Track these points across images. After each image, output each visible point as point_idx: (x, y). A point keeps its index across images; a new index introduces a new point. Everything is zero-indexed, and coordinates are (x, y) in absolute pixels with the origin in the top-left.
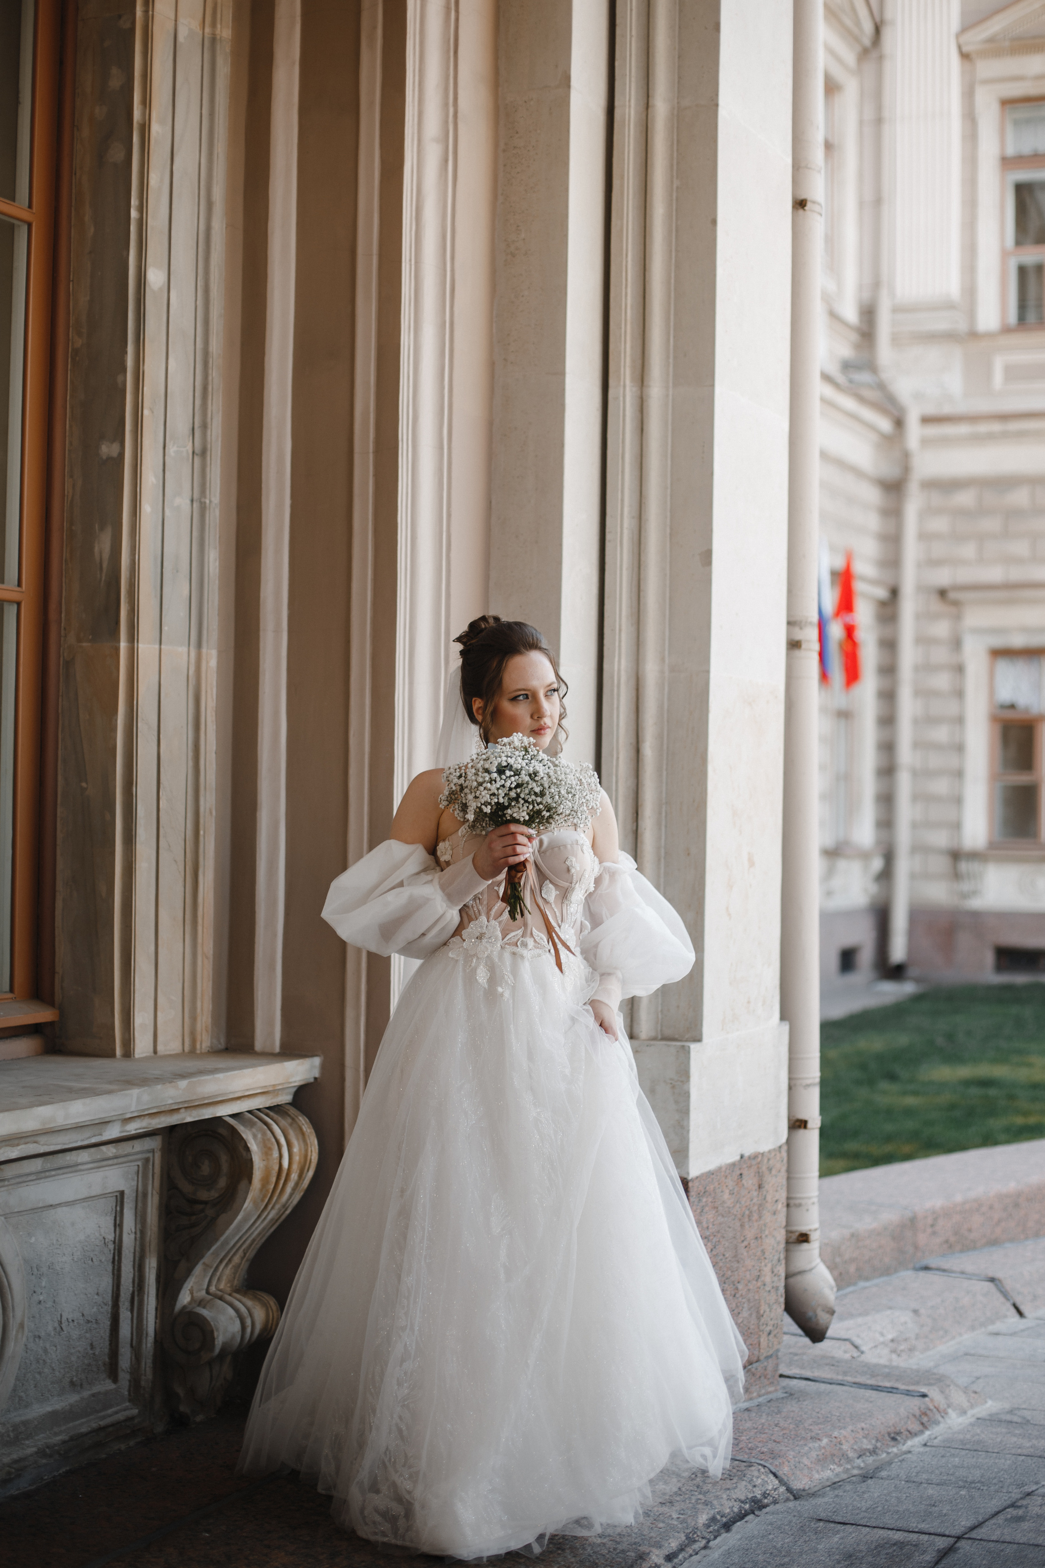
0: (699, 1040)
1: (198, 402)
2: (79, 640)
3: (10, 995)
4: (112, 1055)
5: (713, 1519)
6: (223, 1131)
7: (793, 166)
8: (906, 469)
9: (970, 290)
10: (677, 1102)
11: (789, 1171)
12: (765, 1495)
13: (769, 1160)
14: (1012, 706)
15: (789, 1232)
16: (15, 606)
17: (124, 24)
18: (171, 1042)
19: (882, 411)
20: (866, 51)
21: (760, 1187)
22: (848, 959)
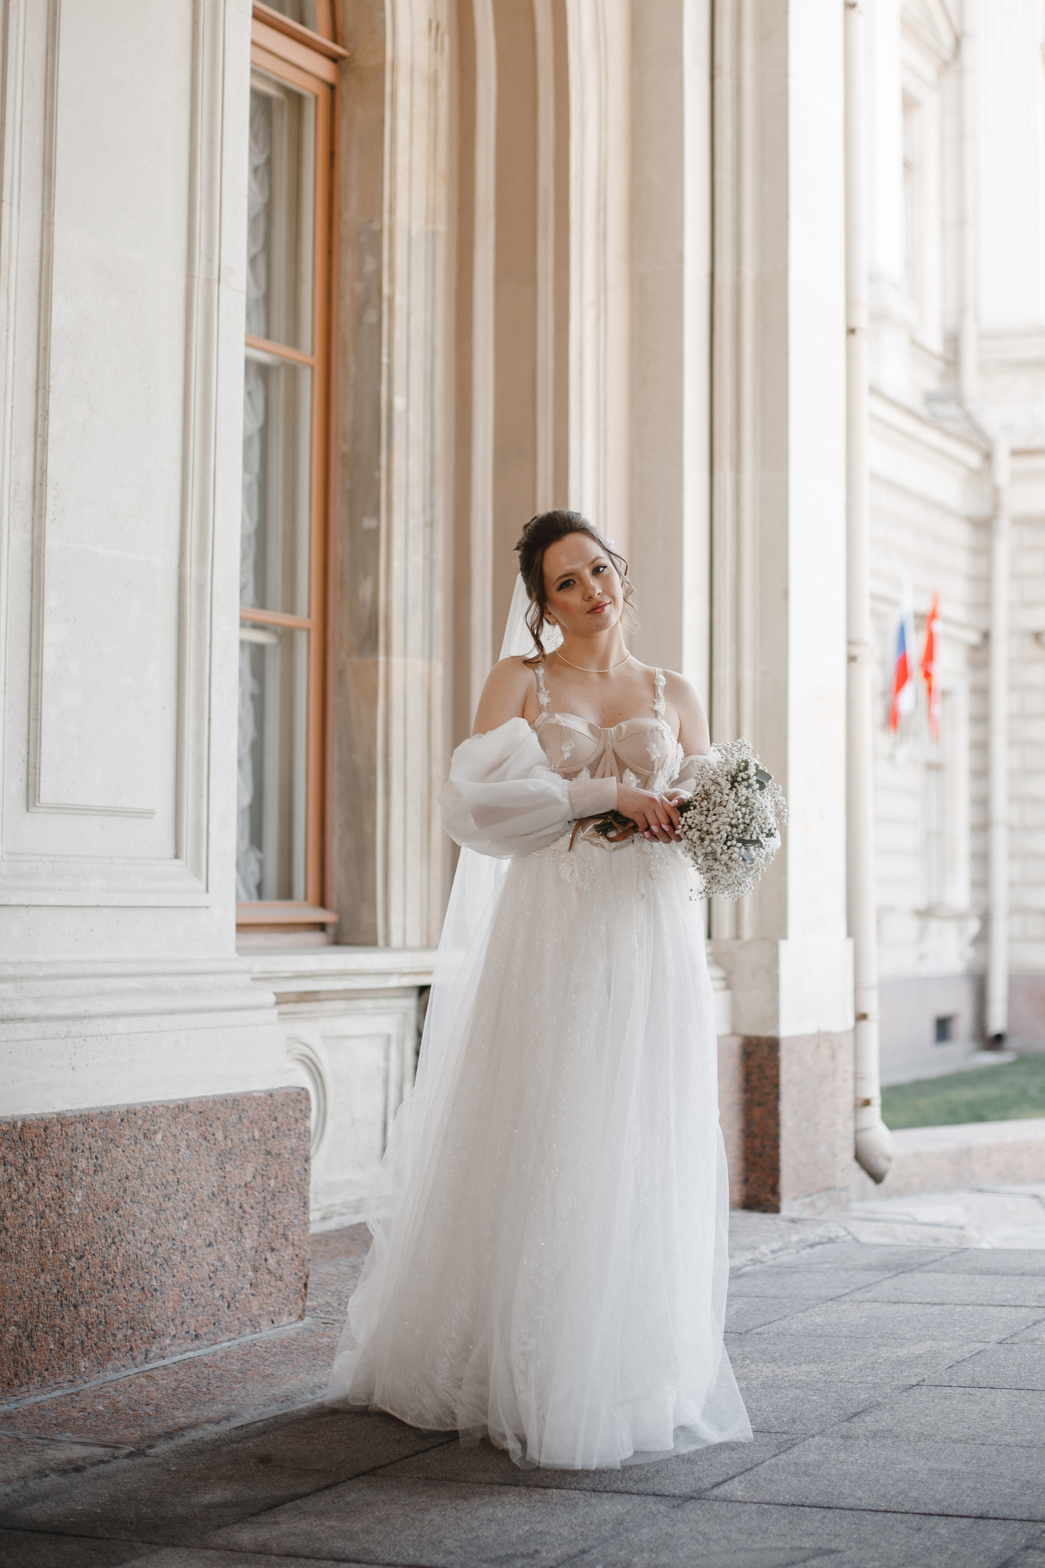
0: (785, 937)
2: (349, 655)
3: (305, 903)
4: (376, 944)
5: (801, 1241)
7: (847, 304)
8: (996, 506)
10: (770, 982)
11: (855, 1051)
12: (837, 1237)
13: (839, 1039)
15: (856, 1099)
16: (306, 632)
17: (375, 226)
18: (414, 939)
19: (970, 444)
20: (945, 64)
21: (833, 1057)
22: (943, 1028)
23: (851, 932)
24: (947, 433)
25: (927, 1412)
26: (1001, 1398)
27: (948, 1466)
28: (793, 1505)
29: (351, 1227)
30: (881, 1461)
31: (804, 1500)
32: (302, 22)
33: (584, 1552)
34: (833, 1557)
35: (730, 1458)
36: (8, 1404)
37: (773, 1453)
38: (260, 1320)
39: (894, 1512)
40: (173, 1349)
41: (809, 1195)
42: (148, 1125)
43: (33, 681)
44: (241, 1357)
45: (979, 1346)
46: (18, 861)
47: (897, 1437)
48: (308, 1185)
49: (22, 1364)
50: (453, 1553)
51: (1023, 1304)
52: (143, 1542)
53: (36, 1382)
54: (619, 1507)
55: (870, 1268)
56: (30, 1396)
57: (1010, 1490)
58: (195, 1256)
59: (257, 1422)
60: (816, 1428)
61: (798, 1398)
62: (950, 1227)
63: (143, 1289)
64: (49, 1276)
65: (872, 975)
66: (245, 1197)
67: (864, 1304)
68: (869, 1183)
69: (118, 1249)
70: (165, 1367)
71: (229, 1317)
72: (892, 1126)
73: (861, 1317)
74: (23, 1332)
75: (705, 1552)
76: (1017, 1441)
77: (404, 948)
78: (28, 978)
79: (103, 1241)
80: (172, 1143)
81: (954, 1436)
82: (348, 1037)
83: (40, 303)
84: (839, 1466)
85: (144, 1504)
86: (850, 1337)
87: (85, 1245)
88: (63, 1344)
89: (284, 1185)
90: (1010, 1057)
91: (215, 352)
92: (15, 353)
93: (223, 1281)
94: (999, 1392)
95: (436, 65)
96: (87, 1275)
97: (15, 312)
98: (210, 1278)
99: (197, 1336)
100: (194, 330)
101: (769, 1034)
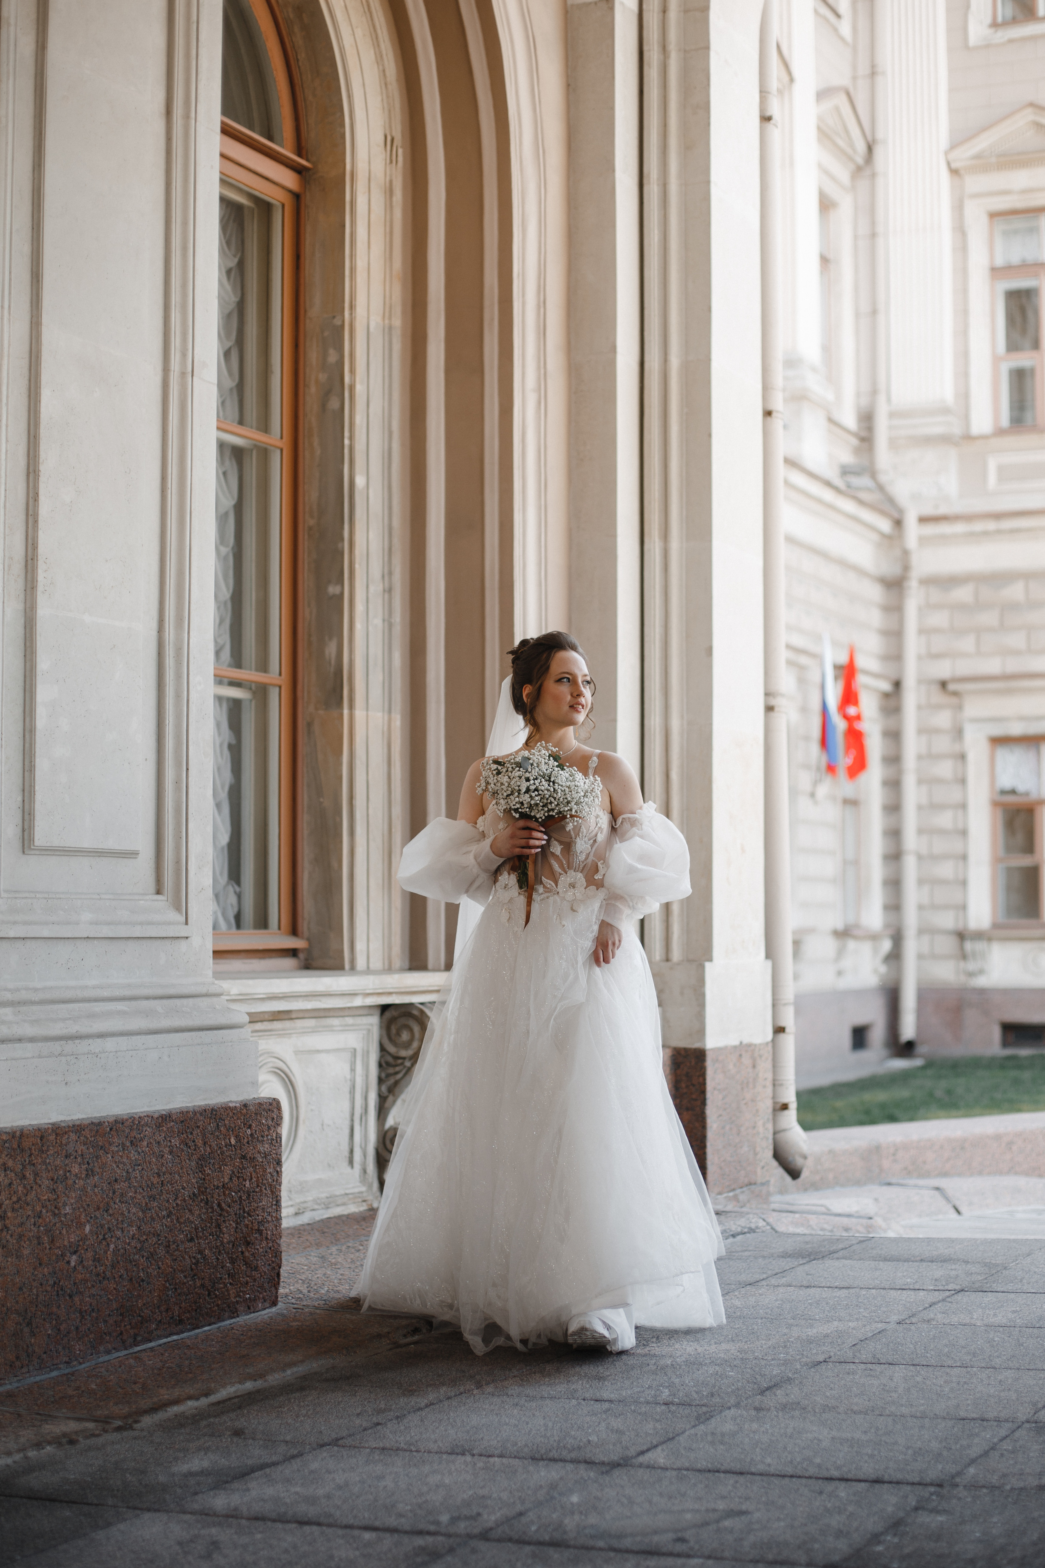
0: (710, 960)
2: (316, 709)
3: (279, 932)
4: (342, 968)
6: (415, 1012)
7: (762, 388)
8: (906, 568)
9: (964, 395)
10: (697, 1000)
11: (774, 1060)
12: (757, 1227)
13: (760, 1050)
14: (1013, 792)
15: (775, 1103)
16: (278, 688)
17: (337, 322)
18: (377, 963)
19: (883, 513)
20: (859, 169)
21: (754, 1066)
22: (859, 1036)
23: (770, 953)
24: (861, 502)
25: (832, 1385)
26: (899, 1373)
27: (849, 1435)
28: (709, 1471)
29: (322, 1220)
30: (789, 1431)
31: (719, 1466)
32: (270, 138)
33: (521, 1514)
34: (743, 1518)
35: (655, 1429)
36: (10, 1384)
37: (693, 1423)
38: (237, 1306)
39: (800, 1477)
40: (159, 1332)
41: (734, 1190)
42: (134, 1133)
43: (27, 736)
44: (220, 1339)
45: (881, 1326)
46: (16, 898)
47: (804, 1409)
48: (280, 1186)
49: (23, 1348)
50: (404, 1516)
51: (921, 1288)
52: (128, 1507)
53: (36, 1364)
54: (553, 1473)
55: (785, 1255)
56: (30, 1377)
57: (904, 1457)
58: (178, 1250)
59: (233, 1398)
60: (733, 1401)
61: (717, 1374)
62: (860, 1217)
63: (131, 1279)
64: (46, 1269)
65: (789, 992)
66: (223, 1197)
67: (780, 1288)
68: (788, 1178)
69: (108, 1244)
70: (152, 1349)
71: (209, 1304)
72: (807, 1126)
73: (776, 1300)
74: (24, 1320)
75: (629, 1514)
76: (911, 1412)
77: (368, 971)
78: (25, 1003)
79: (95, 1238)
80: (156, 1149)
81: (855, 1408)
82: (318, 1051)
83: (29, 396)
84: (752, 1435)
85: (130, 1473)
86: (765, 1318)
87: (78, 1241)
88: (59, 1330)
89: (258, 1186)
90: (918, 1062)
91: (190, 438)
92: (7, 441)
93: (203, 1272)
94: (897, 1367)
95: (391, 175)
96: (80, 1268)
97: (7, 404)
98: (192, 1270)
99: (181, 1321)
100: (171, 418)
101: (697, 1045)
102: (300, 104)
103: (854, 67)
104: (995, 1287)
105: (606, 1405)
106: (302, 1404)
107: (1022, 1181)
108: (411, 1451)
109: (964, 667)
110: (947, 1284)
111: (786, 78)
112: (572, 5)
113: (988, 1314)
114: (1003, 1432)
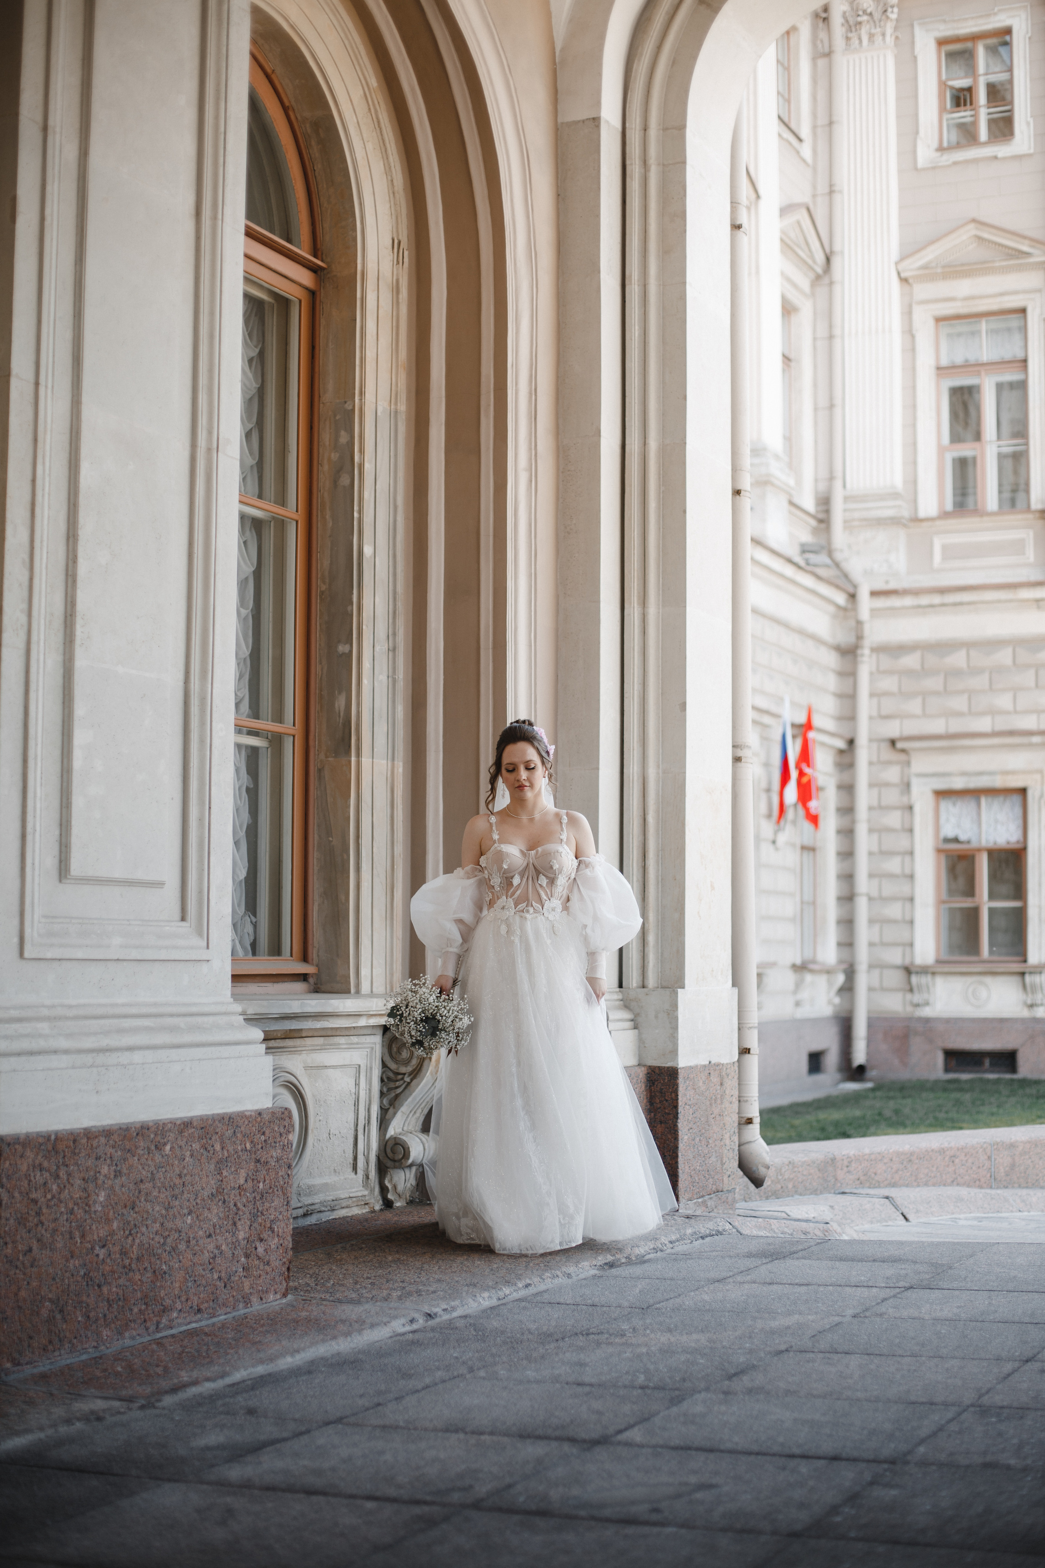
0: (683, 988)
1: (391, 621)
2: (327, 757)
3: (291, 958)
4: (348, 992)
5: (694, 1233)
7: (732, 470)
8: (860, 637)
9: (913, 482)
10: (670, 1023)
11: (740, 1079)
12: (724, 1230)
13: (727, 1069)
14: (956, 840)
15: (740, 1118)
16: (292, 737)
17: (348, 407)
18: (379, 987)
19: (838, 587)
20: (818, 277)
21: (721, 1084)
22: (815, 1061)
23: (737, 981)
24: (819, 578)
25: (793, 1372)
26: (854, 1361)
27: (809, 1417)
28: (682, 1448)
29: (328, 1222)
30: (755, 1413)
31: (691, 1444)
32: (289, 240)
33: (510, 1486)
34: (713, 1491)
35: (632, 1410)
36: (44, 1366)
37: (666, 1406)
38: (251, 1298)
39: (765, 1454)
40: (180, 1321)
41: (703, 1196)
42: (159, 1138)
43: (65, 776)
44: (235, 1327)
45: (837, 1319)
46: (53, 923)
47: (768, 1393)
48: (290, 1188)
49: (55, 1333)
50: (403, 1487)
51: (874, 1285)
52: (151, 1478)
53: (67, 1348)
54: (540, 1449)
55: (750, 1255)
56: (62, 1359)
57: (859, 1437)
58: (198, 1245)
59: (246, 1380)
60: (703, 1385)
61: (688, 1361)
62: (817, 1222)
63: (154, 1272)
64: (77, 1261)
65: (754, 1017)
66: (238, 1197)
67: (745, 1284)
68: (752, 1186)
69: (134, 1239)
70: (173, 1336)
71: (225, 1295)
72: (769, 1142)
73: (742, 1295)
74: (56, 1307)
75: (608, 1487)
76: (866, 1396)
77: (372, 995)
78: (60, 1018)
79: (122, 1233)
80: (178, 1152)
81: (815, 1393)
82: (326, 1067)
84: (720, 1417)
85: (152, 1447)
86: (732, 1311)
87: (107, 1236)
88: (88, 1317)
89: (271, 1188)
90: (869, 1085)
91: (215, 508)
92: (49, 508)
93: (220, 1265)
94: (853, 1357)
95: (397, 275)
96: (108, 1260)
97: (50, 475)
98: (210, 1263)
99: (199, 1311)
100: (197, 490)
101: (669, 1064)
102: (317, 210)
103: (814, 187)
104: (941, 1284)
105: (587, 1389)
106: (309, 1386)
107: (964, 1191)
108: (409, 1429)
109: (912, 727)
110: (897, 1282)
111: (753, 196)
112: (562, 123)
113: (936, 1309)
114: (950, 1415)
